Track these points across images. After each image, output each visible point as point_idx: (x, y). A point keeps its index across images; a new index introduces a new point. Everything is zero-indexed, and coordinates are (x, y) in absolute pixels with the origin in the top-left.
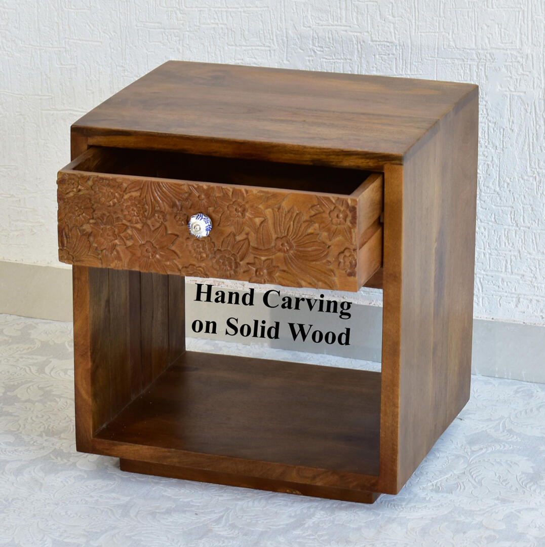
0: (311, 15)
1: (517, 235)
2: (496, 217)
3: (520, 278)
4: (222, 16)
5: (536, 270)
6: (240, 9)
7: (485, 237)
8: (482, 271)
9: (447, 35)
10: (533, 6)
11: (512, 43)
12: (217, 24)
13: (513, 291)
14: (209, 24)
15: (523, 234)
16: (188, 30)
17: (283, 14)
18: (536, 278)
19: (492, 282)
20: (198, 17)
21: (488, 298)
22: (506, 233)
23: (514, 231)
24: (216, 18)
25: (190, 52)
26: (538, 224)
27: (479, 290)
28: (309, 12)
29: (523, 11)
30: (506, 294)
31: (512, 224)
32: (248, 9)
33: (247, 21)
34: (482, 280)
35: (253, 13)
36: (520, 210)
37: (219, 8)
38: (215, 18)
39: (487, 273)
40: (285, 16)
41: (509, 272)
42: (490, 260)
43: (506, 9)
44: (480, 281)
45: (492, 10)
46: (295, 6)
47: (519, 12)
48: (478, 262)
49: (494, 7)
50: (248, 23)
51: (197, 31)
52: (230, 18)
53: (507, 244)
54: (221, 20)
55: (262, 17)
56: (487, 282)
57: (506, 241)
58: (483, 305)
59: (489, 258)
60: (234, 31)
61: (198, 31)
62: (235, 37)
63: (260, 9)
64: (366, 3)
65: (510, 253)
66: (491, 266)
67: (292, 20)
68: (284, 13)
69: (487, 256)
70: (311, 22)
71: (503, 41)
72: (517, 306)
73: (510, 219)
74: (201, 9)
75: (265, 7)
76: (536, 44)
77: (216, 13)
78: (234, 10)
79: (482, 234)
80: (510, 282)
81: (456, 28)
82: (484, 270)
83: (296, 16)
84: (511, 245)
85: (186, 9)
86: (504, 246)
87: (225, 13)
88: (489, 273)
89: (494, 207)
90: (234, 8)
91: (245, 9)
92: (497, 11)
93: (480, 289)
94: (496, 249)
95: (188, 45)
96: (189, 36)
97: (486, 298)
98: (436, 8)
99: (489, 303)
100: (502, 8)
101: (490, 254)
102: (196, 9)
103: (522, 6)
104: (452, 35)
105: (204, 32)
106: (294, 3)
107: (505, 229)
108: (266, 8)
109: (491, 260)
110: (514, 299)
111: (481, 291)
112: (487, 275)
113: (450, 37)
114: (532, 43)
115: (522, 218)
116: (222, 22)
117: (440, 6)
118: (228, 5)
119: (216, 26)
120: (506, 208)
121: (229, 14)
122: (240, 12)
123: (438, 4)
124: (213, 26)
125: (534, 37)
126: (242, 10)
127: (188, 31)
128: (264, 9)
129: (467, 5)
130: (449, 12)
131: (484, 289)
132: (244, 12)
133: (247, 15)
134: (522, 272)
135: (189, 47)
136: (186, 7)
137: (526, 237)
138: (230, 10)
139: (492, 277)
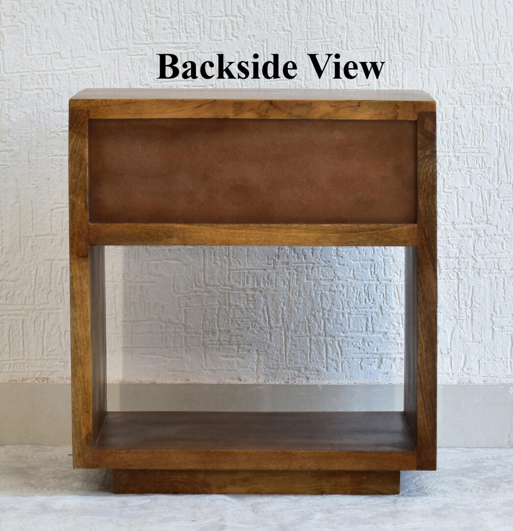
0: (149, 72)
1: (378, 290)
2: (355, 273)
3: (382, 336)
4: (47, 81)
5: (399, 326)
6: (68, 71)
7: (343, 295)
8: (341, 333)
9: (300, 81)
10: (390, 44)
11: (369, 85)
12: (42, 89)
13: (376, 351)
14: (32, 90)
15: (384, 287)
16: (8, 98)
17: (117, 73)
18: (399, 335)
19: (352, 344)
20: (19, 84)
21: (348, 362)
22: (366, 288)
23: (375, 286)
24: (41, 82)
25: (9, 123)
26: (400, 275)
27: (338, 354)
28: (146, 69)
29: (380, 50)
30: (368, 356)
31: (372, 279)
32: (78, 70)
33: (76, 84)
34: (341, 342)
35: (82, 74)
36: (381, 262)
37: (44, 71)
38: (38, 83)
39: (346, 335)
40: (119, 75)
41: (370, 331)
42: (349, 320)
43: (362, 50)
44: (339, 345)
45: (347, 51)
46: (130, 64)
47: (376, 51)
48: (336, 324)
49: (350, 48)
50: (78, 85)
51: (18, 99)
52: (57, 82)
53: (367, 300)
54: (46, 85)
55: (93, 78)
56: (346, 344)
57: (366, 298)
58: (342, 370)
59: (348, 317)
60: (61, 96)
61: (20, 98)
62: (62, 102)
63: (90, 69)
64: (210, 54)
65: (371, 310)
66: (351, 326)
67: (127, 79)
68: (119, 72)
69: (347, 316)
70: (149, 80)
71: (360, 84)
72: (379, 367)
73: (370, 274)
74: (23, 74)
75: (97, 66)
76: (394, 84)
77: (41, 77)
78: (61, 72)
79: (340, 292)
80: (371, 342)
81: (309, 73)
82: (343, 332)
83: (132, 74)
84: (372, 301)
85: (5, 75)
86: (364, 303)
87: (51, 77)
88: (349, 334)
89: (353, 262)
90: (61, 70)
91: (74, 70)
92: (353, 52)
93: (340, 353)
94: (356, 308)
95: (8, 115)
96: (8, 104)
97: (346, 362)
98: (287, 54)
99: (349, 367)
100: (358, 49)
101: (350, 314)
102: (18, 75)
103: (378, 46)
104: (305, 82)
105: (26, 100)
106: (130, 60)
107: (365, 285)
108: (98, 68)
109: (351, 319)
110: (376, 360)
111: (340, 356)
112: (346, 337)
113: (303, 83)
114: (390, 83)
115: (383, 270)
116: (47, 87)
117: (291, 51)
118: (54, 67)
119: (41, 91)
120: (366, 262)
121: (55, 78)
122: (69, 74)
123: (289, 50)
124: (38, 91)
125: (391, 77)
126: (71, 72)
127: (7, 100)
128: (96, 68)
129: (321, 48)
130: (301, 57)
131: (344, 353)
132: (73, 73)
133: (77, 76)
134: (384, 330)
135: (9, 117)
136: (5, 73)
137: (388, 291)
138: (57, 72)
139: (352, 338)
